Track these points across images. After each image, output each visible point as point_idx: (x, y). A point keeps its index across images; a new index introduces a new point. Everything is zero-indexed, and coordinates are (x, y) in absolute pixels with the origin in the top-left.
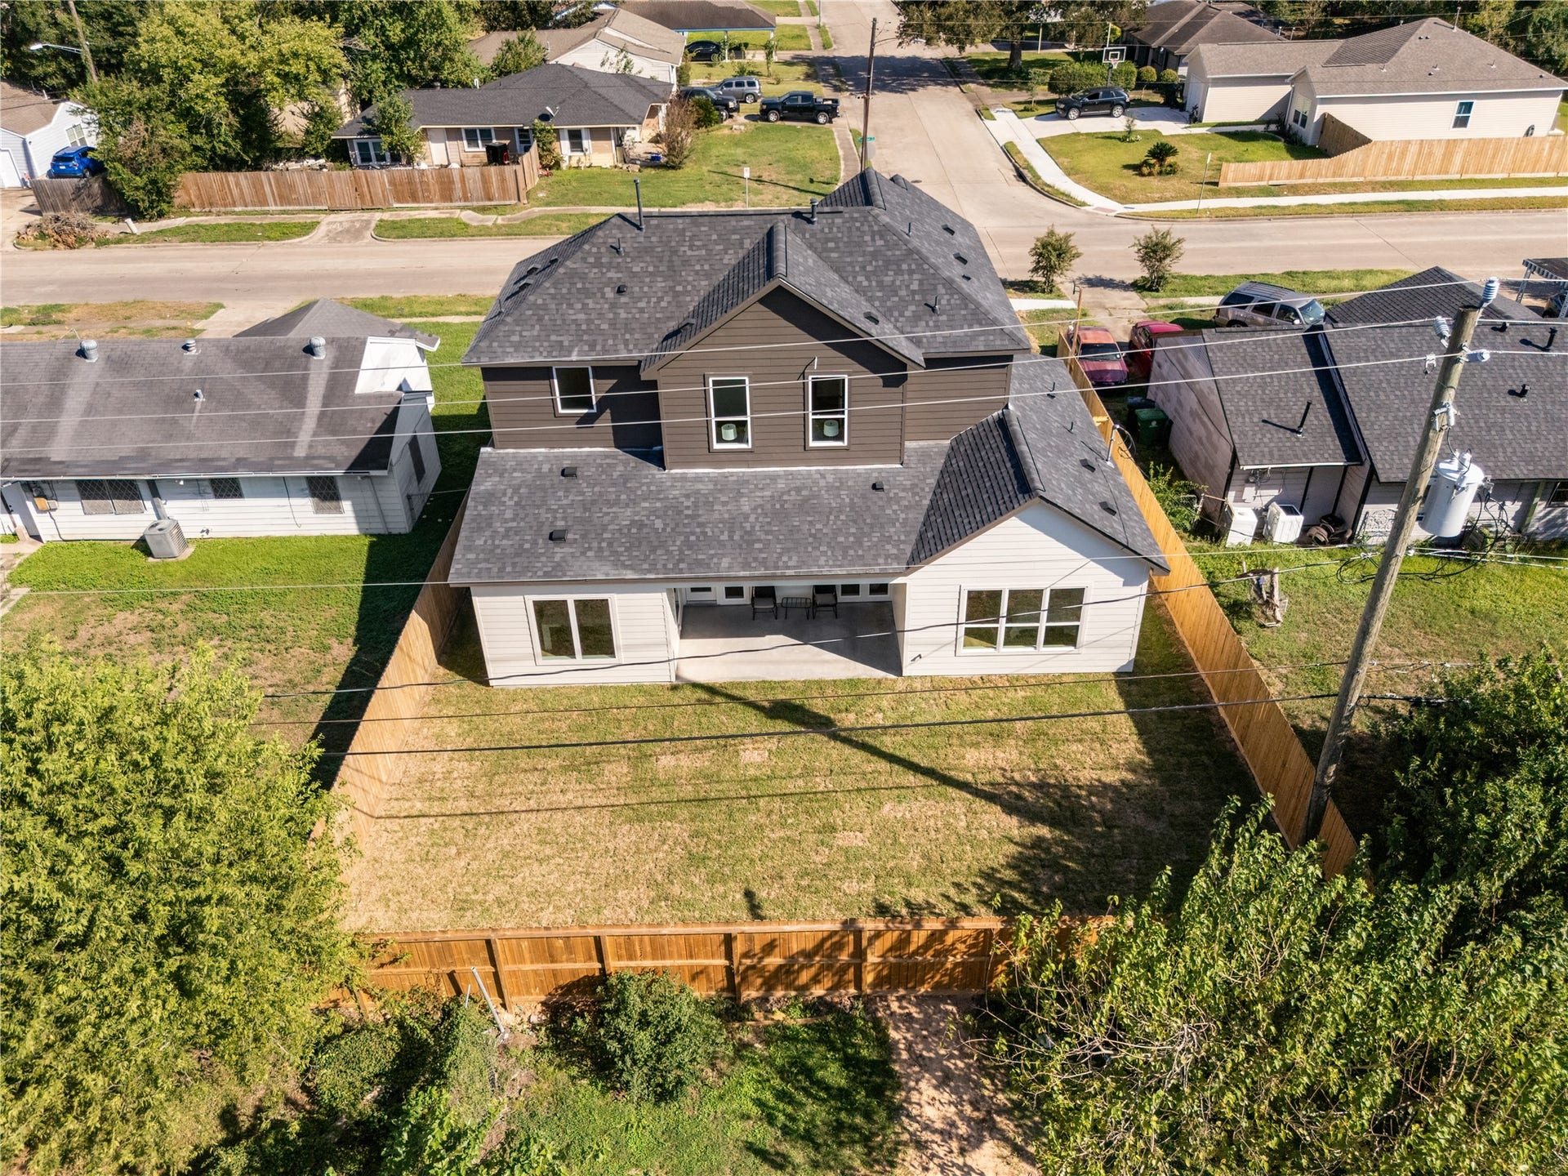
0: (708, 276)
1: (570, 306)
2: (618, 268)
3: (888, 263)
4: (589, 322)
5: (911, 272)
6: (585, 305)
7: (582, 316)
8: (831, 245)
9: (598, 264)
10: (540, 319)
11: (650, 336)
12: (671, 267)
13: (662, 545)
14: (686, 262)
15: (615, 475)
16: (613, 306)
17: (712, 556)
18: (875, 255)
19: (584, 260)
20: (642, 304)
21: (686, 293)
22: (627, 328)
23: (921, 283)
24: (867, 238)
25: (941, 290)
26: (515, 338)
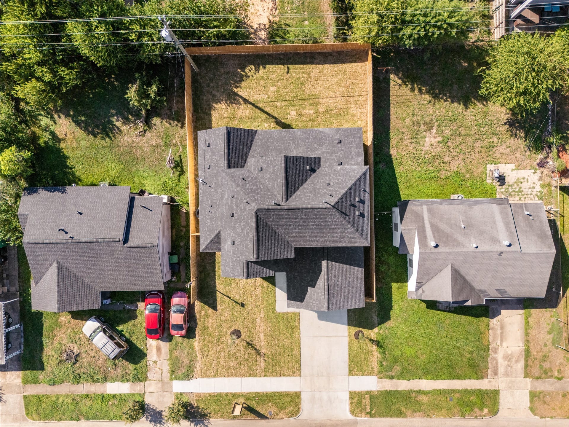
0: (305, 188)
1: (342, 180)
2: (330, 190)
3: (254, 192)
4: (336, 176)
5: (248, 189)
6: (338, 180)
7: (339, 177)
8: (270, 197)
9: (336, 191)
10: (350, 177)
11: (319, 173)
12: (315, 191)
13: (314, 138)
14: (311, 192)
15: (328, 163)
16: (330, 180)
17: (302, 135)
18: (258, 194)
19: (340, 193)
20: (322, 181)
21: (311, 184)
22: (326, 175)
23: (246, 186)
24: (259, 199)
25: (241, 184)
26: (356, 172)
